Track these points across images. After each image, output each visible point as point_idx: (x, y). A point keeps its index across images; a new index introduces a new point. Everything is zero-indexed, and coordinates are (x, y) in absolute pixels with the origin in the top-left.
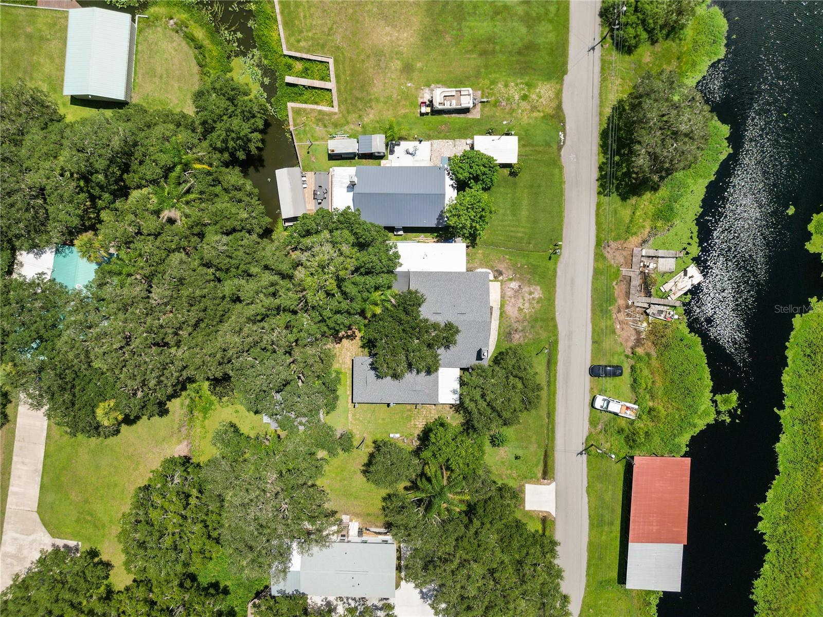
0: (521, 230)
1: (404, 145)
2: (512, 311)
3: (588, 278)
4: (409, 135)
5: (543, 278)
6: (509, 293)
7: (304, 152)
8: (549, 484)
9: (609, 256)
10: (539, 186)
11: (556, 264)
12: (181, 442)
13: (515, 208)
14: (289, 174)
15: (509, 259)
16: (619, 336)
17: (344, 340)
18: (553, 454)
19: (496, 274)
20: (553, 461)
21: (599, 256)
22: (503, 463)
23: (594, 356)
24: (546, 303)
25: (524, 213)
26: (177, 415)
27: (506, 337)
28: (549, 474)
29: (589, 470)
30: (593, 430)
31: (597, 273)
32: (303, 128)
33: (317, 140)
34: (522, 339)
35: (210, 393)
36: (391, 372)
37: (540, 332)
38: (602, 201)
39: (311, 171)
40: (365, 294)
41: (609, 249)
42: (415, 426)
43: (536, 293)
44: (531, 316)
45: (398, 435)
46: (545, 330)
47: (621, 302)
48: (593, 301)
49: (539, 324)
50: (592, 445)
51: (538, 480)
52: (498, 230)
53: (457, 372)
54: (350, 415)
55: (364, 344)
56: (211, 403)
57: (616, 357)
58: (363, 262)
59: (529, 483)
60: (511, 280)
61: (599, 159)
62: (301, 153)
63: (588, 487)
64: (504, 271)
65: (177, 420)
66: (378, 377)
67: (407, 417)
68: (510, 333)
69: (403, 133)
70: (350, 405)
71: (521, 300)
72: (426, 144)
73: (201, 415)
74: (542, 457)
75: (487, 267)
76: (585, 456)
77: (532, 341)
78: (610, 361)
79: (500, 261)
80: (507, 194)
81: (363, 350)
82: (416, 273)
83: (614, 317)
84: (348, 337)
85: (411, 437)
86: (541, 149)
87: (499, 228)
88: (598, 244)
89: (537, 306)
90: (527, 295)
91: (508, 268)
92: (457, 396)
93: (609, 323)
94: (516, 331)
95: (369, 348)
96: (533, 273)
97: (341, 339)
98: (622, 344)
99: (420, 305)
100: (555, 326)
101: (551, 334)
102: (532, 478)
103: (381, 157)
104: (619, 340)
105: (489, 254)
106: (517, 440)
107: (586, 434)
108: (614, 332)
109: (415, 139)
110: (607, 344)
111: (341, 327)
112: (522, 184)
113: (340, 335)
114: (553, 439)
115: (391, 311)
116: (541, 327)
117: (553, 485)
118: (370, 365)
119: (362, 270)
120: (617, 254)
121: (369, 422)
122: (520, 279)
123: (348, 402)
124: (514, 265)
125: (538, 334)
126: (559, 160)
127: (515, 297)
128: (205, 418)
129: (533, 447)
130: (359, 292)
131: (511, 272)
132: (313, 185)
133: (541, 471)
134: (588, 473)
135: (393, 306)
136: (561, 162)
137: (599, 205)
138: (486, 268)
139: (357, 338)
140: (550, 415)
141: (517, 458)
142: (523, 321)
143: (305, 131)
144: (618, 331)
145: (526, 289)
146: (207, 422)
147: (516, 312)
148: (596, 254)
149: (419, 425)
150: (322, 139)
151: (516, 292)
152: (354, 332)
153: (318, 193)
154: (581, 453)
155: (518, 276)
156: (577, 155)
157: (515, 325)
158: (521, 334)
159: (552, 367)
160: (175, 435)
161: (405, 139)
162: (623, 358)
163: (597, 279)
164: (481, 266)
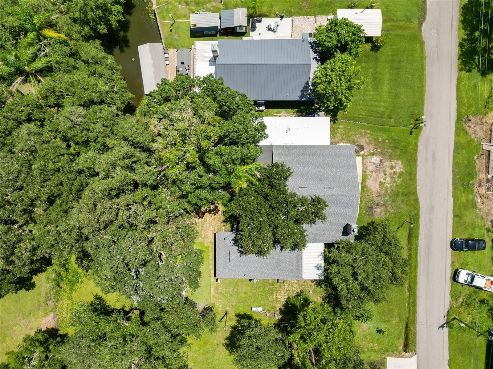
0: (383, 104)
1: (266, 22)
2: (373, 186)
3: (449, 152)
4: (270, 12)
5: (404, 153)
6: (371, 167)
7: (167, 30)
8: (410, 357)
9: (470, 131)
10: (400, 61)
11: (417, 138)
12: (47, 314)
13: (376, 82)
14: (151, 49)
15: (370, 134)
16: (480, 210)
17: (207, 215)
18: (415, 327)
19: (358, 149)
20: (415, 334)
21: (460, 130)
22: (364, 336)
23: (455, 230)
24: (407, 177)
25: (385, 88)
26: (43, 288)
27: (367, 211)
28: (411, 347)
29: (450, 344)
30: (454, 303)
31: (458, 147)
32: (166, 7)
33: (179, 18)
34: (383, 213)
35: (76, 266)
36: (256, 249)
37: (402, 206)
38: (462, 76)
39: (174, 48)
40: (230, 167)
41: (470, 124)
42: (277, 300)
43: (397, 168)
44: (392, 190)
45: (260, 309)
46: (406, 205)
47: (482, 176)
48: (454, 174)
49: (400, 198)
50: (455, 319)
51: (400, 353)
52: (359, 105)
53: (320, 247)
54: (213, 289)
55: (226, 219)
56: (79, 276)
57: (477, 230)
58: (227, 130)
59: (391, 356)
60: (372, 154)
61: (459, 35)
62: (164, 31)
63: (449, 361)
64: (365, 145)
65: (43, 294)
66: (241, 253)
67: (269, 291)
68: (371, 208)
69: (265, 9)
70: (213, 279)
71: (383, 175)
72: (287, 21)
73: (67, 288)
74: (403, 330)
75: (348, 141)
76: (446, 330)
77: (393, 215)
78: (472, 235)
79: (361, 136)
80: (369, 68)
81: (224, 224)
82: (279, 147)
83: (476, 190)
84: (210, 212)
85: (273, 311)
86: (402, 24)
87: (361, 102)
88: (459, 119)
89: (399, 181)
90: (388, 169)
91: (369, 143)
92: (321, 272)
93: (470, 197)
94: (377, 205)
95: (231, 223)
96: (395, 148)
97: (204, 214)
98: (482, 218)
99: (286, 179)
100: (417, 200)
101: (412, 209)
102: (393, 351)
103: (243, 34)
104: (480, 213)
105: (349, 129)
106: (379, 313)
107: (447, 307)
108: (474, 206)
109: (276, 16)
110: (468, 217)
111: (204, 202)
112: (383, 59)
113: (203, 209)
114: (415, 313)
115: (255, 185)
116: (403, 201)
117: (415, 358)
118: (233, 240)
119: (226, 140)
120: (478, 128)
121: (231, 296)
122: (381, 154)
123: (210, 276)
124: (376, 140)
125: (399, 208)
126: (420, 35)
127: (376, 171)
128: (72, 290)
129: (395, 320)
130: (223, 164)
131: (372, 147)
132: (176, 62)
133: (402, 345)
134: (450, 346)
135: (259, 180)
136: (422, 38)
137: (459, 80)
138: (347, 143)
139: (220, 213)
140: (412, 289)
141: (379, 331)
142: (385, 195)
143: (167, 9)
144: (479, 205)
145: (387, 164)
146: (74, 294)
147: (377, 186)
148: (457, 128)
149: (281, 298)
150: (185, 16)
151: (377, 166)
152: (216, 207)
153: (181, 69)
154: (442, 326)
155: (379, 150)
156: (437, 30)
157: (377, 200)
158: (382, 209)
159: (414, 241)
160: (41, 308)
161: (267, 16)
162: (483, 231)
163: (459, 153)
164: (342, 140)
